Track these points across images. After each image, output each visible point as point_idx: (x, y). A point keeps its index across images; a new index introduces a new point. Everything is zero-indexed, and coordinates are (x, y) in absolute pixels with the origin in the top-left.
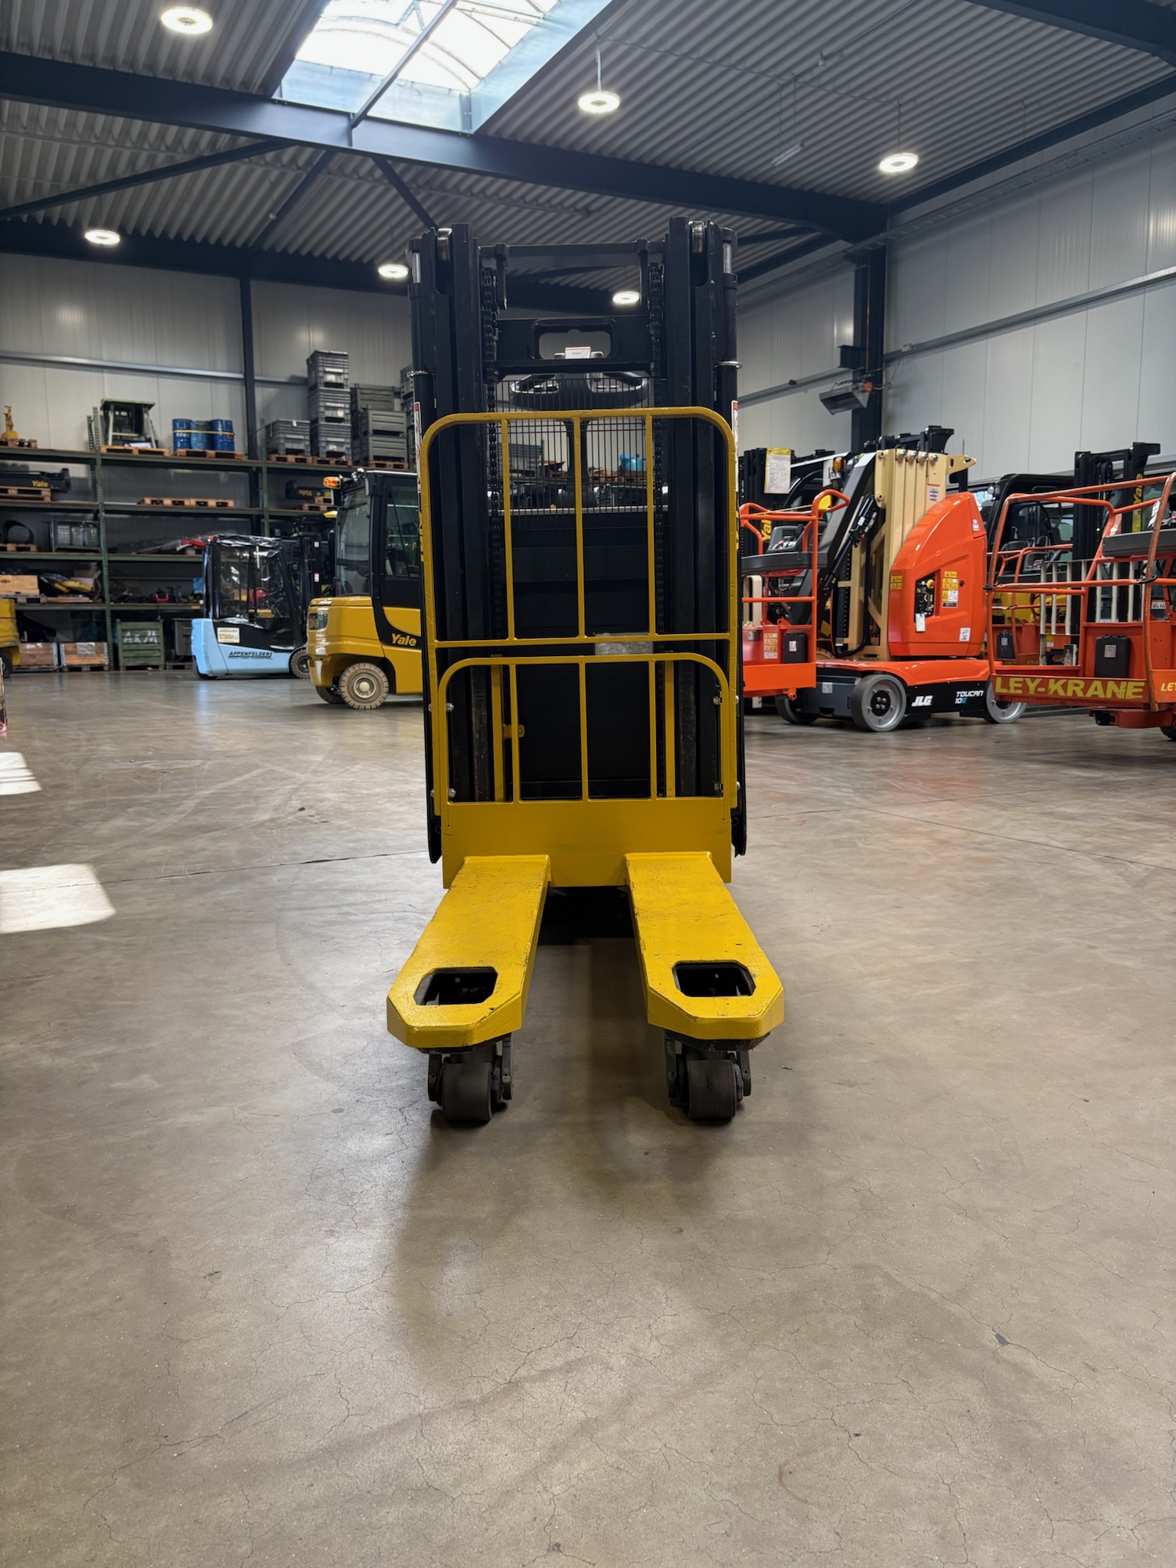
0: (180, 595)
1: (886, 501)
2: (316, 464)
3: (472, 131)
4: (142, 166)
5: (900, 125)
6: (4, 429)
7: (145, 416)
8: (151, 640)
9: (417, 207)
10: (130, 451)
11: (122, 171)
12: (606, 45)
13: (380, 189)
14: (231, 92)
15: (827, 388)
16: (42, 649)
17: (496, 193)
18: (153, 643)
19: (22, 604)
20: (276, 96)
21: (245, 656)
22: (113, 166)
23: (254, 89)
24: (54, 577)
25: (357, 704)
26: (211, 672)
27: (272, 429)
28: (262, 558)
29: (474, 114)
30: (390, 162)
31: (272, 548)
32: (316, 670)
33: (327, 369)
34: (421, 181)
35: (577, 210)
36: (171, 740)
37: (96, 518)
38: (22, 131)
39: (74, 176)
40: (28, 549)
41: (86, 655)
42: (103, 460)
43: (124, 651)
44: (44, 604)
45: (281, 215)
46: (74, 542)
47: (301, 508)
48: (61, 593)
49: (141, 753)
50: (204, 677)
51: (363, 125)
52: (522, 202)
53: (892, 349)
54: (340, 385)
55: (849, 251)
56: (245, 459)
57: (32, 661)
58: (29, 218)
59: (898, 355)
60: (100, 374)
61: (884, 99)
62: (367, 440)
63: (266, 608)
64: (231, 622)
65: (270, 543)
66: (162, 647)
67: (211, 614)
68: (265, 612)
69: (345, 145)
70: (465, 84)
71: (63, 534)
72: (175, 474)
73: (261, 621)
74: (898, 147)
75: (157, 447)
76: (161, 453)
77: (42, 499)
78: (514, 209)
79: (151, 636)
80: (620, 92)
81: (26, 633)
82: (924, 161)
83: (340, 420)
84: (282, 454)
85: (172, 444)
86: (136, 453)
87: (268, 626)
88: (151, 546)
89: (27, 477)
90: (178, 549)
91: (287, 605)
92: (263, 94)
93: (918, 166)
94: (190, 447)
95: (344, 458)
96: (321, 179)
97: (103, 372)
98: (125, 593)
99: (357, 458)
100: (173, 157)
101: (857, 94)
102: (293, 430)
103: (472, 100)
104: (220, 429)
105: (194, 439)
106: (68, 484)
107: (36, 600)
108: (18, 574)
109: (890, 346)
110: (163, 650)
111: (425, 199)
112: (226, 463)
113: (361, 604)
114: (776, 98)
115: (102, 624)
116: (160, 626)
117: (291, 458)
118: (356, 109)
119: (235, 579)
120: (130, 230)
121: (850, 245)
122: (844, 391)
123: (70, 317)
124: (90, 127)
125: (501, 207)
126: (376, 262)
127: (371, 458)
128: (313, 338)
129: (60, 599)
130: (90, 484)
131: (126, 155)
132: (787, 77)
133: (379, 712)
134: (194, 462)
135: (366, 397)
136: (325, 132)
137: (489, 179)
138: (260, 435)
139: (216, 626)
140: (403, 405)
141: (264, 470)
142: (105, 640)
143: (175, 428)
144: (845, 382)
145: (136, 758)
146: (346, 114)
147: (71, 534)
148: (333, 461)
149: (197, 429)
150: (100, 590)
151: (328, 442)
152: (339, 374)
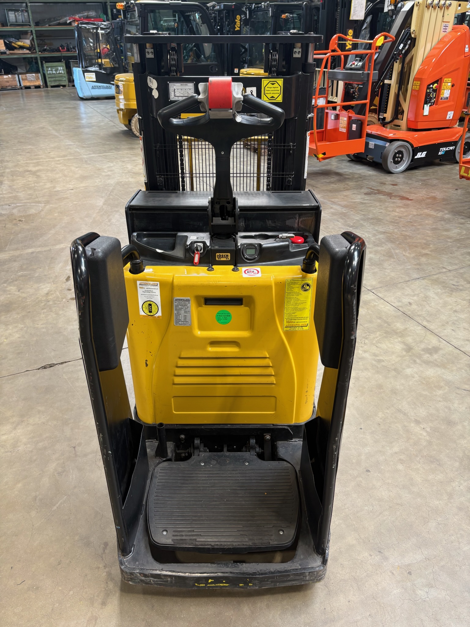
0: (71, 47)
1: (417, 34)
16: (11, 78)
18: (62, 73)
21: (99, 88)
24: (11, 39)
26: (84, 96)
28: (102, 33)
31: (107, 28)
37: (26, 6)
41: (32, 80)
43: (49, 78)
44: (8, 55)
46: (18, 21)
48: (16, 48)
50: (82, 99)
57: (8, 84)
64: (91, 70)
67: (81, 65)
71: (12, 16)
79: (60, 70)
81: (3, 70)
88: (54, 21)
90: (68, 22)
98: (45, 47)
110: (67, 77)
115: (37, 63)
116: (64, 65)
129: (16, 51)
139: (84, 72)
142: (40, 72)
147: (16, 16)
150: (34, 46)
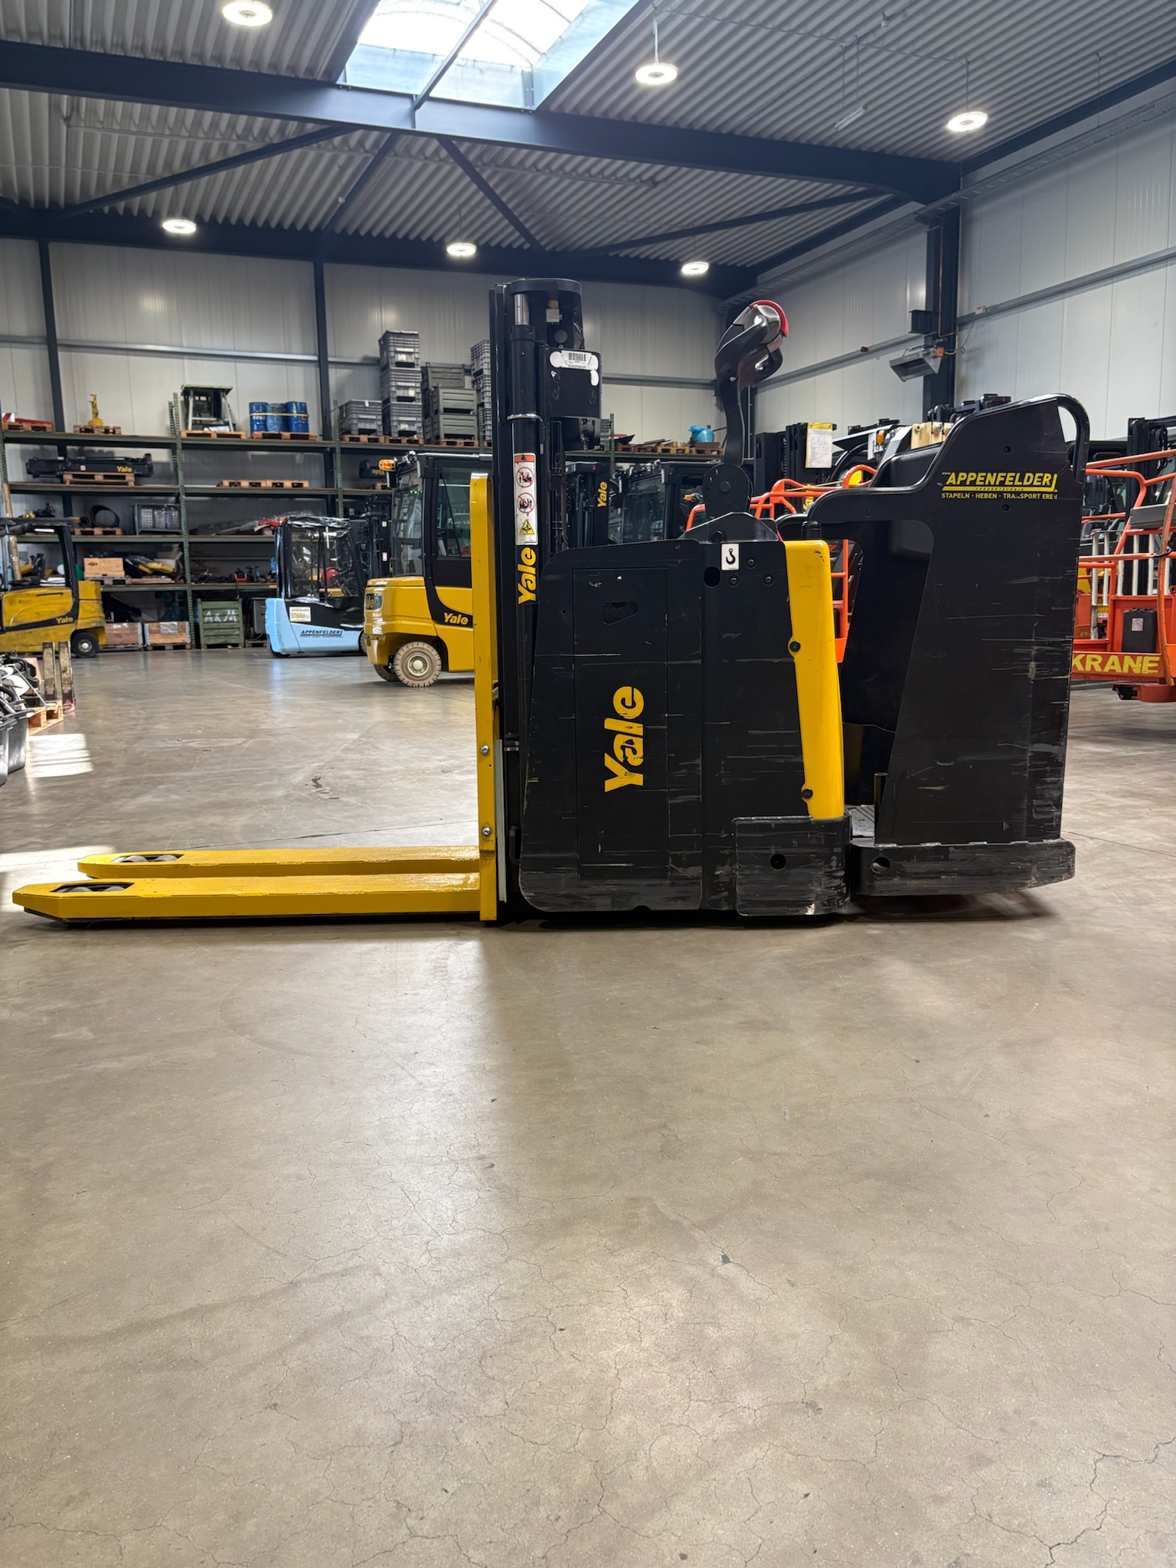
0: (258, 574)
2: (388, 443)
3: (534, 108)
4: (215, 156)
5: (968, 84)
6: (91, 417)
7: (223, 400)
8: (231, 619)
9: (483, 185)
10: (209, 435)
11: (196, 161)
12: (664, 15)
13: (447, 168)
14: (297, 79)
15: (899, 354)
16: (127, 629)
17: (562, 167)
18: (233, 622)
19: (108, 586)
20: (340, 81)
21: (317, 634)
22: (187, 157)
23: (319, 75)
24: (138, 559)
25: (411, 682)
26: (284, 650)
27: (345, 409)
28: (331, 538)
29: (535, 89)
30: (454, 142)
31: (341, 529)
32: (373, 649)
33: (399, 349)
34: (486, 159)
35: (642, 182)
36: (223, 719)
37: (178, 501)
38: (99, 126)
39: (151, 167)
40: (113, 533)
41: (169, 634)
42: (183, 444)
43: (205, 629)
44: (129, 585)
45: (350, 199)
46: (157, 525)
47: (374, 487)
48: (145, 574)
49: (191, 732)
50: (278, 655)
51: (426, 105)
52: (587, 175)
53: (966, 313)
54: (411, 365)
55: (921, 212)
56: (319, 439)
57: (119, 640)
58: (111, 209)
59: (972, 318)
60: (180, 360)
61: (951, 58)
62: (438, 418)
63: (337, 587)
64: (303, 601)
65: (339, 523)
66: (241, 625)
67: (283, 594)
68: (336, 592)
69: (408, 127)
70: (527, 60)
71: (146, 517)
72: (253, 456)
73: (331, 600)
74: (967, 106)
75: (235, 430)
76: (239, 436)
77: (126, 484)
78: (580, 183)
79: (231, 615)
80: (678, 63)
81: (112, 614)
82: (994, 119)
83: (411, 399)
84: (355, 435)
85: (249, 427)
86: (214, 436)
87: (338, 605)
88: (229, 527)
89: (112, 463)
90: (256, 529)
91: (356, 584)
92: (328, 81)
93: (988, 125)
94: (266, 430)
95: (415, 437)
96: (389, 160)
97: (183, 358)
98: (206, 573)
99: (428, 436)
100: (244, 146)
101: (922, 54)
102: (365, 410)
103: (534, 76)
104: (295, 411)
105: (270, 422)
106: (151, 469)
107: (121, 582)
108: (105, 557)
109: (964, 308)
110: (242, 629)
111: (491, 176)
112: (301, 444)
113: (416, 583)
114: (839, 61)
115: (184, 604)
116: (239, 605)
117: (364, 438)
118: (418, 90)
119: (307, 559)
120: (207, 218)
121: (923, 206)
122: (915, 357)
123: (153, 305)
124: (163, 119)
125: (567, 182)
126: (446, 240)
127: (442, 436)
128: (388, 318)
129: (145, 580)
130: (172, 468)
131: (199, 145)
132: (850, 40)
133: (432, 690)
134: (270, 444)
135: (437, 375)
136: (388, 115)
137: (552, 155)
138: (334, 415)
139: (288, 605)
140: (473, 382)
141: (338, 450)
142: (188, 620)
143: (251, 411)
144: (917, 348)
145: (185, 736)
146: (410, 96)
147: (154, 517)
148: (404, 440)
149: (273, 412)
150: (182, 571)
151: (400, 422)
152: (410, 353)
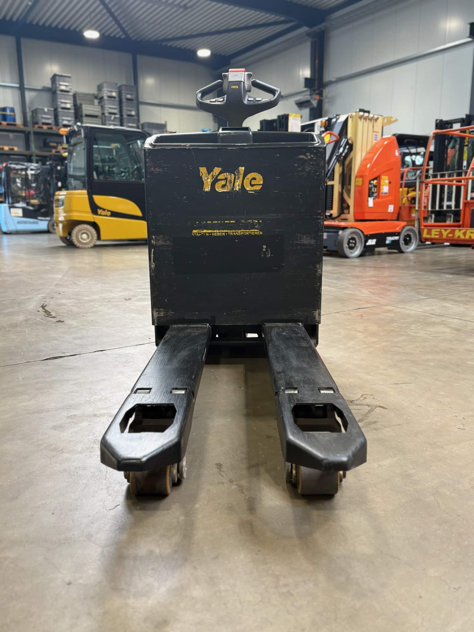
1: (353, 140)
2: (57, 130)
15: (298, 98)
21: (25, 223)
25: (81, 246)
26: (9, 231)
27: (35, 112)
32: (59, 228)
33: (61, 83)
35: (180, 7)
45: (35, 4)
47: (51, 151)
50: (5, 233)
53: (327, 80)
54: (68, 92)
55: (308, 32)
56: (22, 127)
59: (330, 83)
62: (82, 119)
63: (35, 199)
64: (17, 206)
65: (35, 167)
68: (35, 201)
73: (33, 205)
83: (69, 109)
84: (40, 125)
87: (36, 208)
91: (44, 198)
102: (45, 113)
104: (8, 111)
112: (12, 129)
113: (82, 194)
117: (45, 127)
119: (19, 185)
121: (309, 29)
122: (305, 100)
126: (84, 29)
128: (53, 68)
133: (92, 250)
135: (81, 98)
138: (29, 115)
139: (10, 208)
140: (99, 103)
141: (32, 132)
144: (307, 95)
151: (63, 120)
152: (66, 86)
